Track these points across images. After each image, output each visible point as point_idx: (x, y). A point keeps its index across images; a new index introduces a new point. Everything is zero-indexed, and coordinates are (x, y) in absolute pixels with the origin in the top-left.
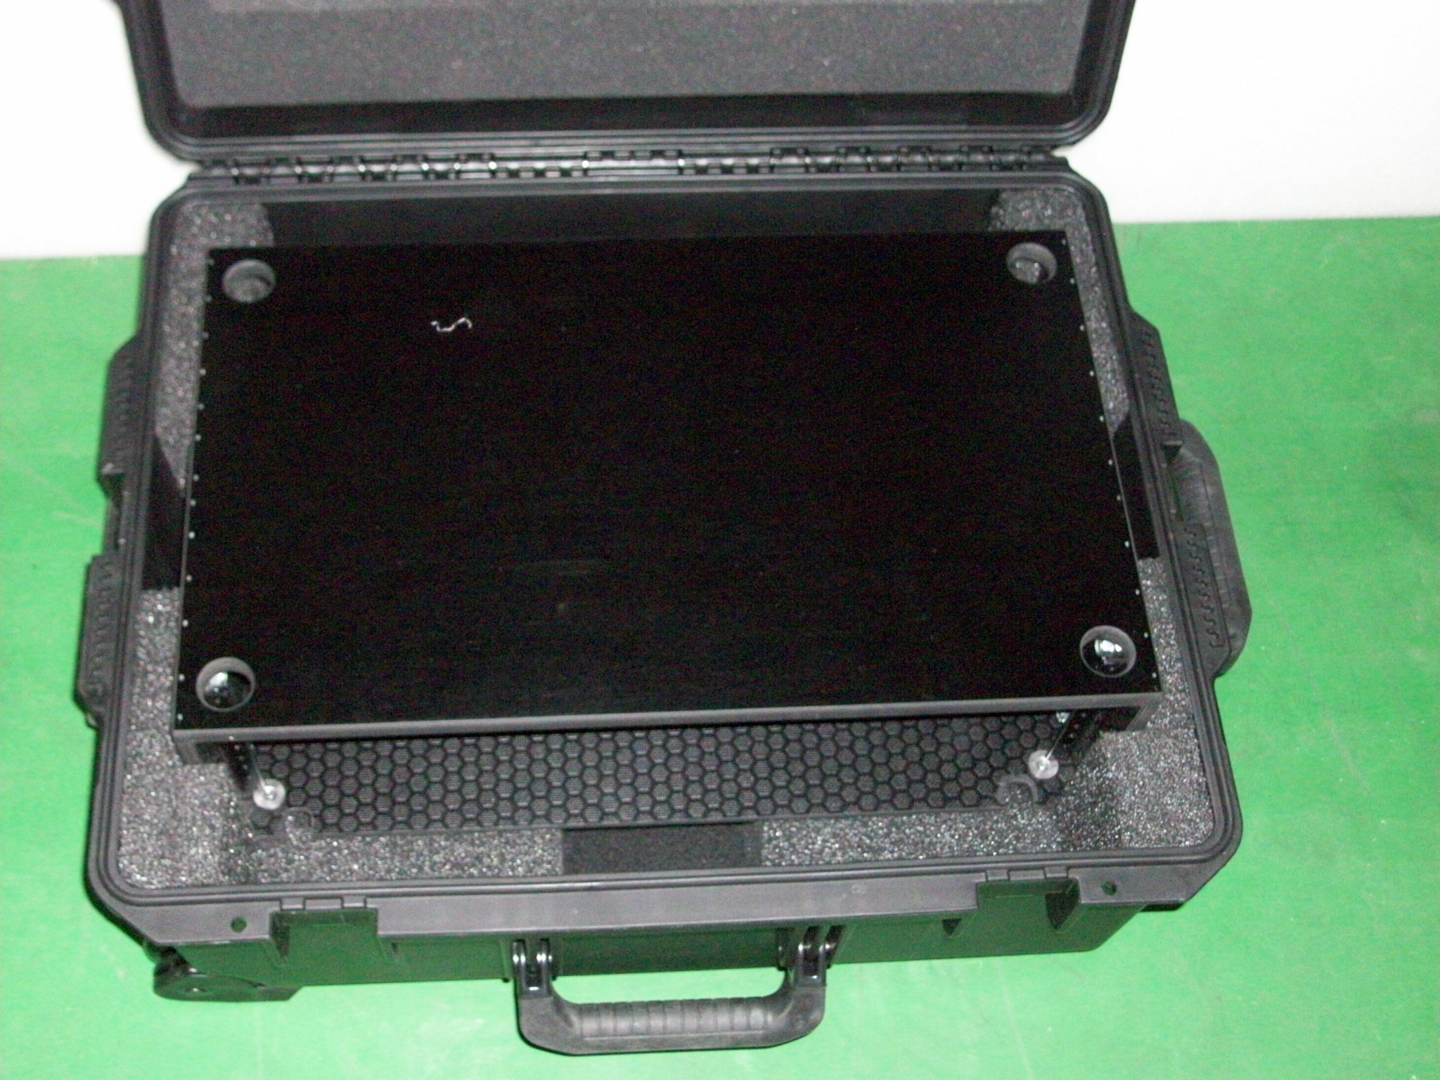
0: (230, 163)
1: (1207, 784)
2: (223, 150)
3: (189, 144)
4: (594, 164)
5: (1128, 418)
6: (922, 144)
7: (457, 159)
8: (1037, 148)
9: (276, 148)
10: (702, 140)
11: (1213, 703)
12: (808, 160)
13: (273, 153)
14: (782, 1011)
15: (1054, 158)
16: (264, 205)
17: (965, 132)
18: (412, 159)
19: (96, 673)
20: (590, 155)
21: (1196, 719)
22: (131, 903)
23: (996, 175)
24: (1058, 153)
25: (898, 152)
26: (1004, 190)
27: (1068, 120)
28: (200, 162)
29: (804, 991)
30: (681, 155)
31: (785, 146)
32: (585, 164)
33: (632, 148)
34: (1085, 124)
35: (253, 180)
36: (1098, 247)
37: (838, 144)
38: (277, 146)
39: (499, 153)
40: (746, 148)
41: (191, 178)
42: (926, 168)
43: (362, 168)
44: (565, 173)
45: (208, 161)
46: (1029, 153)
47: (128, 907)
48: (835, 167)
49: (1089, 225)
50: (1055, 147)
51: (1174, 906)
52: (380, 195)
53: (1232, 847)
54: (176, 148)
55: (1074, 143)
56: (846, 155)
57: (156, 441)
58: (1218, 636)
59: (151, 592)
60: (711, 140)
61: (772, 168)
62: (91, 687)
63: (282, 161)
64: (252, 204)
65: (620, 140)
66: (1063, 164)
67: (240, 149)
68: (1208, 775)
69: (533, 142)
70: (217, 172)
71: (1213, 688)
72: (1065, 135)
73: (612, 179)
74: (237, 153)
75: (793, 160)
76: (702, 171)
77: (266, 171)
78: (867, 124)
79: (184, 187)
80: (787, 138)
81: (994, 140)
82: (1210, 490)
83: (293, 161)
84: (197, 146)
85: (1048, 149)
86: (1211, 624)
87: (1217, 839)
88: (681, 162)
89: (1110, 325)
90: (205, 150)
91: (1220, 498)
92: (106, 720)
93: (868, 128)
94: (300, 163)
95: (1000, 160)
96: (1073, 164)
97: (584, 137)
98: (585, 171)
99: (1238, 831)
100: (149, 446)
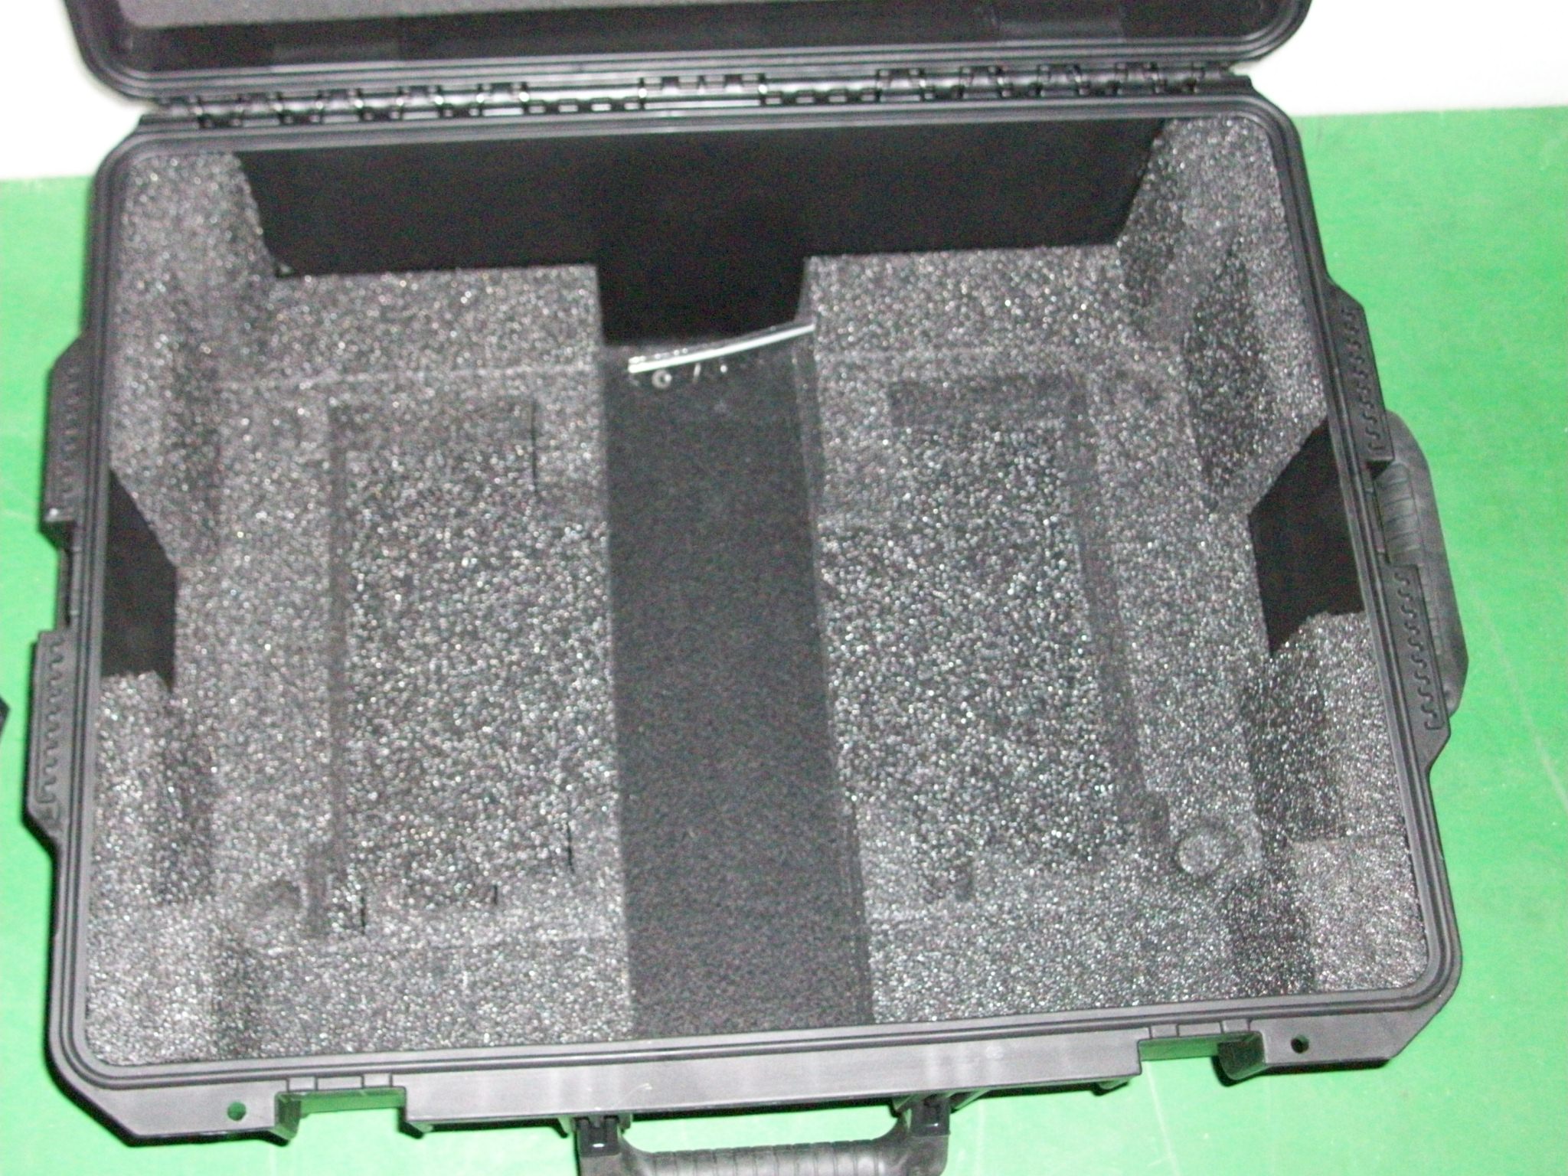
0: (193, 100)
1: (1419, 906)
2: (182, 85)
3: (138, 79)
4: (654, 94)
5: (1325, 423)
6: (1069, 61)
7: (480, 90)
8: (1213, 64)
9: (250, 82)
10: (789, 61)
11: (1429, 802)
12: (923, 83)
13: (245, 87)
14: (896, 1161)
15: (1233, 75)
16: (238, 155)
17: (1123, 45)
18: (424, 91)
19: (48, 788)
20: (647, 82)
21: (1407, 825)
22: (104, 1086)
23: (1161, 100)
24: (1239, 70)
25: (1038, 72)
26: (1171, 120)
27: (1253, 30)
28: (155, 100)
29: (923, 1140)
30: (762, 79)
31: (895, 66)
32: (643, 93)
33: (701, 73)
34: (1276, 34)
35: (222, 123)
36: (1289, 198)
37: (962, 64)
38: (250, 78)
39: (532, 81)
40: (843, 70)
41: (144, 121)
42: (1072, 93)
43: (359, 104)
44: (617, 106)
45: (164, 98)
46: (1203, 70)
47: (102, 1092)
48: (959, 93)
49: (1276, 166)
50: (1233, 62)
51: (1378, 1064)
52: (383, 137)
53: (1450, 986)
54: (120, 83)
55: (1259, 58)
56: (972, 76)
57: (113, 476)
58: (1435, 715)
59: (112, 679)
60: (801, 60)
61: (878, 93)
62: (43, 807)
63: (260, 97)
64: (222, 154)
65: (687, 64)
66: (1245, 84)
67: (204, 83)
68: (1420, 894)
69: (576, 68)
70: (177, 112)
71: (1428, 781)
72: (1249, 47)
73: (675, 114)
74: (199, 88)
75: (904, 84)
76: (789, 100)
77: (239, 109)
78: (997, 38)
79: (134, 134)
80: (897, 57)
81: (1159, 55)
82: (1420, 503)
83: (272, 97)
84: (150, 81)
85: (1225, 64)
86: (1428, 699)
87: (1432, 977)
88: (763, 89)
89: (1303, 302)
90: (161, 86)
91: (1431, 514)
92: (64, 848)
93: (999, 44)
94: (280, 98)
95: (1166, 81)
96: (1258, 85)
97: (641, 61)
98: (642, 102)
99: (1457, 968)
100: (103, 484)
